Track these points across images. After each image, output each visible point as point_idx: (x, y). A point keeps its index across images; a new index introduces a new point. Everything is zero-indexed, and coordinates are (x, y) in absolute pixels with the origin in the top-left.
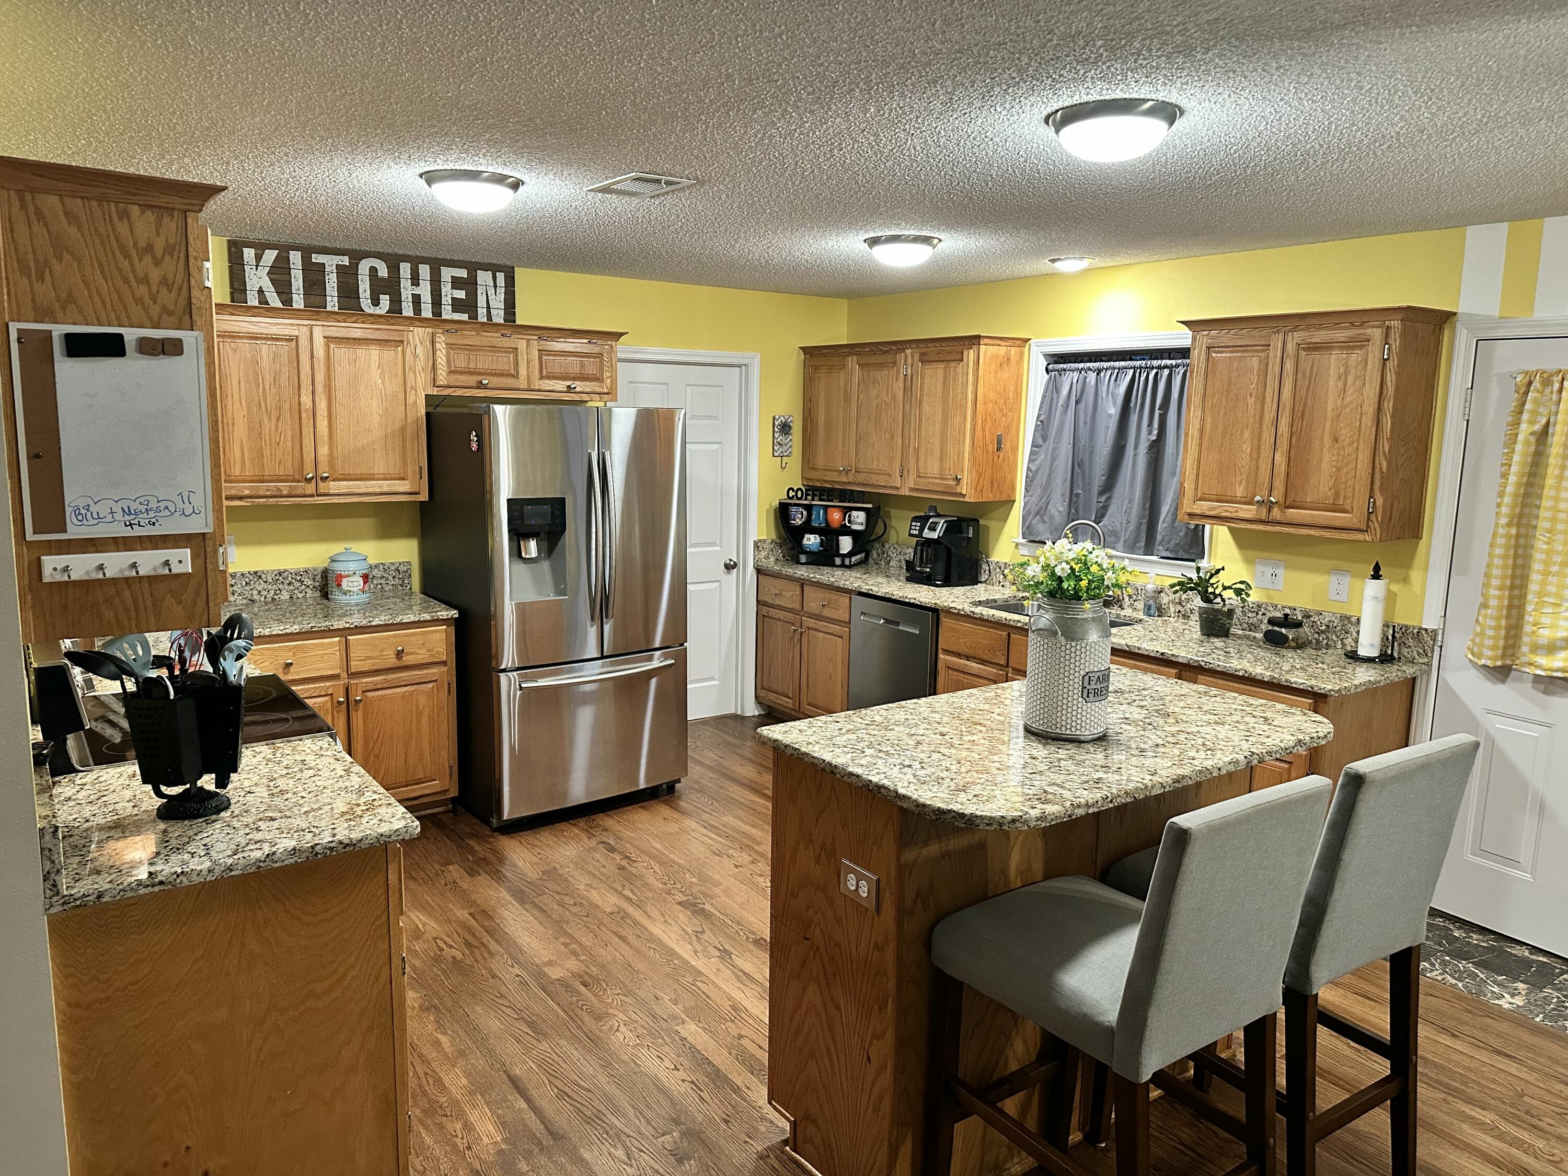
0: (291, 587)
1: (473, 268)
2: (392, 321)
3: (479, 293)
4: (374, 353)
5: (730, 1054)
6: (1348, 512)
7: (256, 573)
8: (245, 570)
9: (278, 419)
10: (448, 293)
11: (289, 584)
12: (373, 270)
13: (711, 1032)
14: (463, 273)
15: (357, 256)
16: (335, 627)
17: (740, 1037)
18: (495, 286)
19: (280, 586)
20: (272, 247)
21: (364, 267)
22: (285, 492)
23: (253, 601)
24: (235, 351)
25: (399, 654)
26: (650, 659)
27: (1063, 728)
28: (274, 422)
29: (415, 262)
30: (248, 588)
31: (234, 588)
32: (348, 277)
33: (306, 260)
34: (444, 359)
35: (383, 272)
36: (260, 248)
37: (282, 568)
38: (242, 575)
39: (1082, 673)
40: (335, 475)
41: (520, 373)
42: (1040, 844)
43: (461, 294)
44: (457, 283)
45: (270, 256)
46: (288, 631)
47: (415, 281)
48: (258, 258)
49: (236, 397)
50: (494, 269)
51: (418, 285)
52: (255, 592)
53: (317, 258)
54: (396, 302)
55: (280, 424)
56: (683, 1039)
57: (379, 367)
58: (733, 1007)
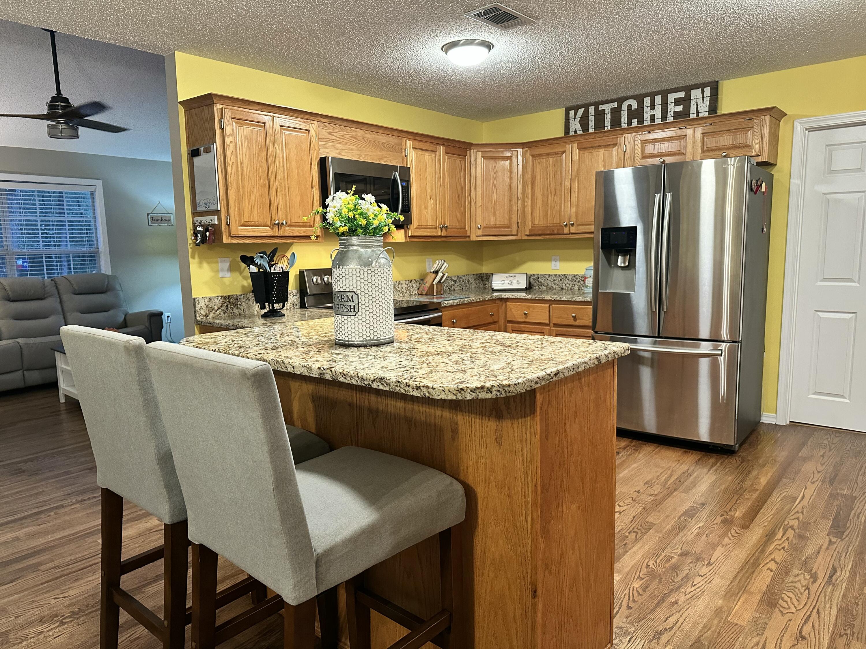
0: (579, 284)
1: (688, 90)
3: (692, 104)
4: (601, 153)
7: (565, 275)
8: (560, 273)
9: (555, 195)
10: (672, 109)
12: (630, 106)
14: (682, 94)
15: (621, 101)
18: (703, 97)
19: (575, 283)
20: (582, 107)
21: (625, 107)
22: (556, 232)
23: (562, 289)
24: (539, 163)
28: (553, 197)
29: (652, 95)
32: (616, 113)
33: (597, 109)
34: (639, 150)
35: (635, 106)
36: (576, 109)
37: (576, 274)
40: (579, 223)
41: (688, 151)
43: (680, 108)
44: (677, 102)
45: (581, 111)
46: (526, 298)
47: (652, 107)
48: (576, 114)
50: (702, 86)
51: (654, 109)
52: (564, 285)
53: (602, 107)
54: (641, 121)
57: (603, 161)
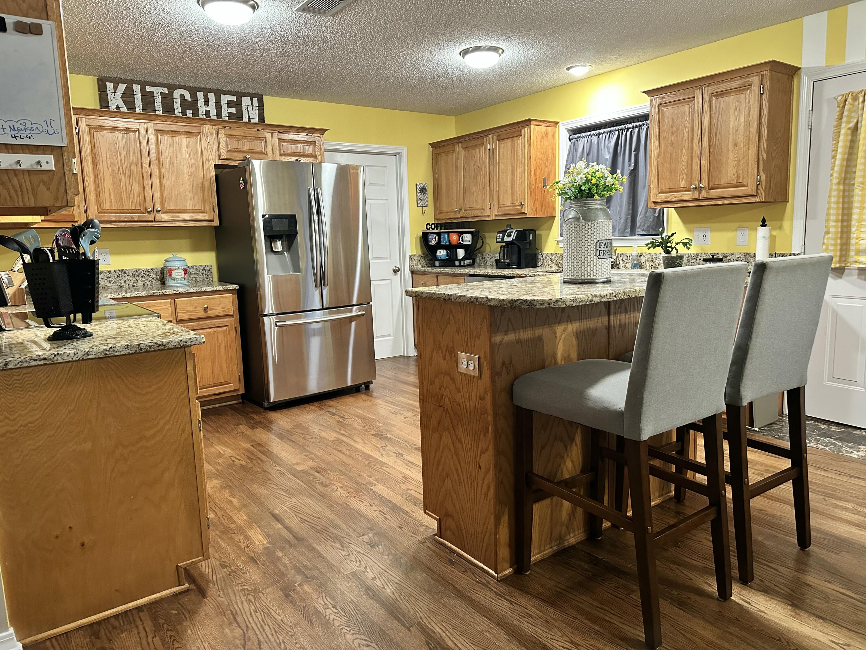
0: (143, 279)
1: (239, 95)
2: (194, 121)
3: (243, 110)
4: (184, 140)
5: (403, 497)
6: (745, 186)
7: (122, 270)
8: (116, 269)
9: (130, 177)
10: (226, 110)
11: (142, 277)
12: (182, 96)
13: (391, 488)
14: (234, 98)
15: (172, 88)
16: (168, 293)
17: (408, 490)
18: (253, 106)
19: (137, 278)
20: (123, 81)
21: (177, 94)
22: (136, 219)
23: (121, 287)
24: (103, 136)
25: (206, 309)
26: (351, 311)
27: (586, 276)
28: (127, 178)
29: (206, 91)
30: (118, 279)
31: (111, 279)
32: (167, 99)
33: (143, 90)
34: (224, 143)
35: (188, 97)
36: (116, 82)
37: (138, 268)
38: (115, 271)
39: (596, 241)
40: (165, 210)
41: (268, 152)
42: (575, 342)
43: (233, 110)
44: (230, 104)
45: (122, 87)
46: (140, 295)
47: (207, 102)
48: (115, 88)
49: (105, 163)
50: (251, 96)
51: (208, 105)
52: (123, 282)
53: (149, 89)
54: (196, 113)
55: (131, 180)
56: (375, 492)
57: (187, 148)
58: (404, 477)
